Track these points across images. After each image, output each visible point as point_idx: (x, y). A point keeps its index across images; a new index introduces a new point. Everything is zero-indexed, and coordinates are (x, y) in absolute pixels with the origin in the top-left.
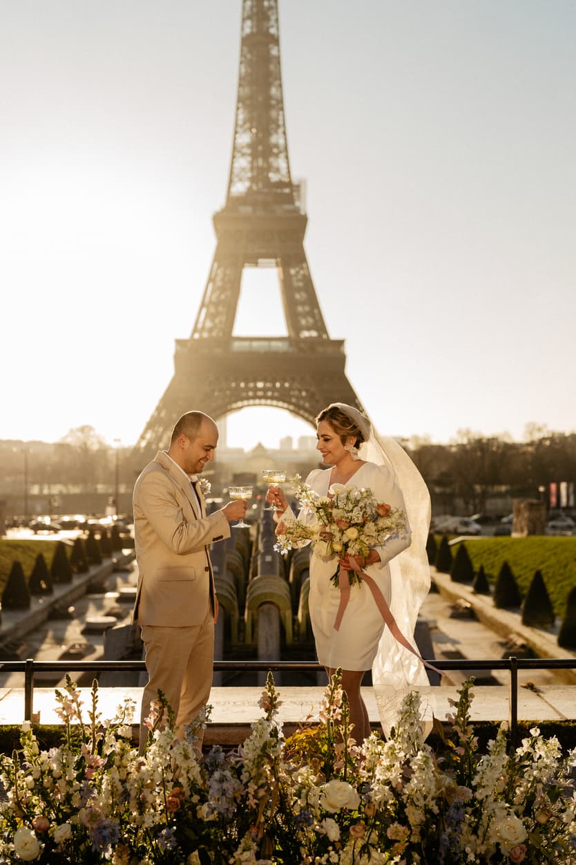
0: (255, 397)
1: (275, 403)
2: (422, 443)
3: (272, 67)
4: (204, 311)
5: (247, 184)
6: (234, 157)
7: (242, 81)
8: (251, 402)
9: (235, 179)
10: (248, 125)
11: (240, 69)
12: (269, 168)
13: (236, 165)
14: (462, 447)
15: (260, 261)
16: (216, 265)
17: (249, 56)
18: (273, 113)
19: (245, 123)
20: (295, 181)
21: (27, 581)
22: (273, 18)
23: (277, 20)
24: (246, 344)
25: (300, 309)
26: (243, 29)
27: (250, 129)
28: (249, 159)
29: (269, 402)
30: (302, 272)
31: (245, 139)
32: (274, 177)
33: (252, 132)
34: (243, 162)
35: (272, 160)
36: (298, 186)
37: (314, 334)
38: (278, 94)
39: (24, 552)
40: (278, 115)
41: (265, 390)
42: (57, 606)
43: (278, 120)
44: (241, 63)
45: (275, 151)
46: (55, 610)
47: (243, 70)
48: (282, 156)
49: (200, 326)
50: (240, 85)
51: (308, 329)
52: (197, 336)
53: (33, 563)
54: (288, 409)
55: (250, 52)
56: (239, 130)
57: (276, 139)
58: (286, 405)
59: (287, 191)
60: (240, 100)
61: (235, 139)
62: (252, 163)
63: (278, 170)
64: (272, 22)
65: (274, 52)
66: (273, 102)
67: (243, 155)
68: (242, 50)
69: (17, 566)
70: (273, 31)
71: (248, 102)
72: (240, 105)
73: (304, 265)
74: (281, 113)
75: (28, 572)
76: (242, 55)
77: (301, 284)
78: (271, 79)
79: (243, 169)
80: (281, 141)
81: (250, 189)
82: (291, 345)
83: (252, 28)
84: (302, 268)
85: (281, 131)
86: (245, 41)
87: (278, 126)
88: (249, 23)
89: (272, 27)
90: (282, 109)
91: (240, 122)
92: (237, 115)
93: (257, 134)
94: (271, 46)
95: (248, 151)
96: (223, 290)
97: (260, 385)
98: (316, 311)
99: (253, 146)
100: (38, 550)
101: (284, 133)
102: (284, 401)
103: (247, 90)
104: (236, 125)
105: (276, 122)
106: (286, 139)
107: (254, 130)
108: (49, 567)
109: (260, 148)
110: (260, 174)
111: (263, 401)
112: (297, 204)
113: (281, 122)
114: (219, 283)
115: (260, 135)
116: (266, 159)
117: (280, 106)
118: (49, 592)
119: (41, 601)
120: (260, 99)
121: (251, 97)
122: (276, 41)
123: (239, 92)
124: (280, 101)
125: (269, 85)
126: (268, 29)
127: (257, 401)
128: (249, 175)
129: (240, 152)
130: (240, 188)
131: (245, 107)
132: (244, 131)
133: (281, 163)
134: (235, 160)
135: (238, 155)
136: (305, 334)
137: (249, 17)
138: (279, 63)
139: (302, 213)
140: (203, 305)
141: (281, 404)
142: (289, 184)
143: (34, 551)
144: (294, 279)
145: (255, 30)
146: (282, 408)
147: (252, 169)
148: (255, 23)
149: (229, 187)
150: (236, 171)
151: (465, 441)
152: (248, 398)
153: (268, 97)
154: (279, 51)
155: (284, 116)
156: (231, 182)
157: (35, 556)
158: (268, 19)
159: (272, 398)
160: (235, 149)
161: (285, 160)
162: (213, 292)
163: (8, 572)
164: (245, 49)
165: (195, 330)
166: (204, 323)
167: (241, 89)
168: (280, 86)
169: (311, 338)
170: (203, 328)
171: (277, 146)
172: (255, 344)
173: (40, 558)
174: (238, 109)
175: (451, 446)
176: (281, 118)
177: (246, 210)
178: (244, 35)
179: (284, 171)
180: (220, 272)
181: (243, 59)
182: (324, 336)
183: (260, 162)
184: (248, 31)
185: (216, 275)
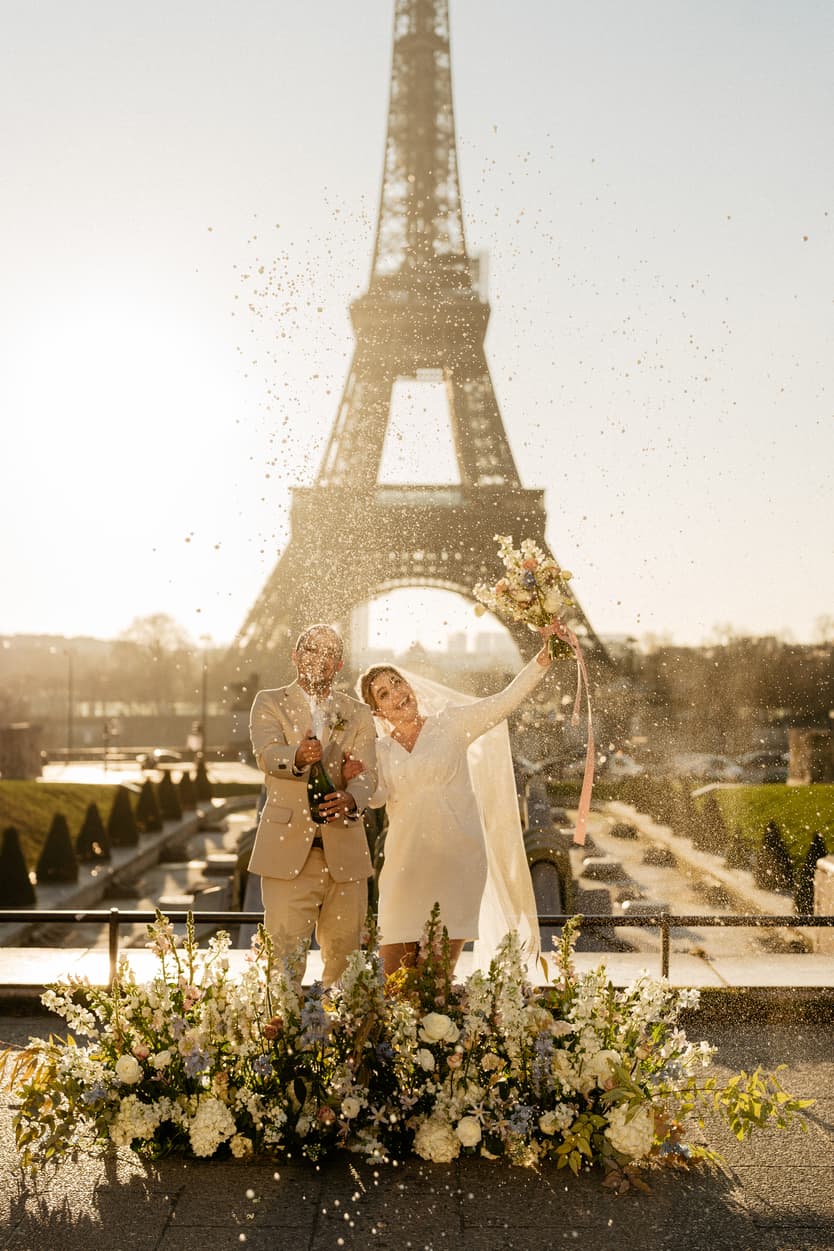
0: (411, 574)
1: (440, 582)
2: (661, 643)
3: (439, 85)
4: (335, 446)
5: (401, 258)
6: (381, 217)
7: (395, 106)
8: (405, 581)
9: (383, 251)
10: (403, 170)
11: (391, 88)
12: (433, 234)
13: (384, 229)
14: (719, 651)
15: (419, 371)
16: (353, 378)
17: (405, 69)
18: (440, 153)
19: (397, 167)
20: (472, 253)
21: (74, 843)
22: (441, 12)
23: (447, 15)
24: (398, 495)
25: (478, 443)
26: (396, 28)
27: (406, 176)
28: (404, 220)
29: (431, 581)
30: (481, 388)
31: (398, 190)
32: (440, 247)
33: (408, 181)
34: (395, 225)
35: (436, 222)
36: (476, 261)
37: (499, 480)
38: (449, 124)
39: (68, 801)
40: (448, 155)
41: (425, 563)
42: (116, 880)
43: (447, 162)
44: (393, 78)
45: (443, 208)
46: (114, 885)
47: (396, 90)
48: (453, 216)
49: (330, 465)
50: (391, 112)
51: (490, 472)
52: (324, 483)
53: (82, 817)
54: (459, 592)
55: (407, 62)
56: (390, 177)
57: (445, 190)
58: (456, 586)
59: (459, 267)
60: (391, 133)
61: (383, 190)
62: (408, 226)
63: (446, 238)
64: (439, 19)
65: (442, 62)
66: (440, 137)
67: (395, 214)
68: (394, 60)
69: (59, 821)
70: (440, 31)
71: (403, 136)
72: (391, 141)
73: (485, 379)
74: (451, 152)
75: (75, 831)
76: (395, 67)
77: (480, 407)
78: (438, 103)
79: (395, 236)
80: (452, 195)
81: (405, 266)
82: (465, 497)
83: (409, 27)
84: (482, 383)
85: (451, 178)
86: (401, 46)
87: (447, 172)
88: (405, 20)
89: (439, 25)
90: (453, 147)
91: (391, 166)
92: (386, 156)
93: (416, 182)
94: (437, 53)
95: (402, 209)
96: (363, 414)
97: (419, 555)
98: (502, 447)
99: (410, 201)
100: (88, 798)
101: (457, 182)
102: (454, 581)
103: (402, 119)
104: (385, 170)
105: (444, 165)
106: (458, 192)
107: (412, 178)
108: (105, 824)
109: (420, 205)
110: (420, 243)
111: (422, 581)
112: (475, 287)
113: (451, 166)
114: (358, 405)
115: (421, 185)
116: (428, 221)
117: (451, 141)
118: (104, 859)
119: (94, 873)
120: (421, 131)
121: (407, 129)
122: (444, 46)
123: (389, 121)
124: (451, 135)
125: (433, 112)
126: (433, 28)
127: (414, 581)
128: (404, 244)
129: (389, 210)
130: (391, 263)
131: (400, 143)
132: (397, 180)
133: (451, 226)
134: (383, 221)
135: (387, 214)
136: (486, 481)
137: (406, 12)
138: (449, 79)
139: (483, 300)
140: (334, 436)
141: (448, 584)
142: (464, 259)
143: (81, 799)
144: (470, 398)
145: (413, 30)
146: (451, 590)
147: (408, 235)
148: (413, 21)
149: (374, 262)
150: (384, 238)
151: (724, 642)
152: (401, 575)
153: (434, 129)
154: (449, 60)
155: (456, 156)
156: (376, 254)
157: (84, 807)
158: (433, 13)
159: (436, 576)
160: (382, 205)
161: (458, 222)
162: (348, 417)
163: (47, 829)
164: (399, 58)
165: (322, 474)
166: (335, 464)
167: (393, 117)
168: (451, 112)
169: (493, 486)
170: (334, 472)
171: (445, 201)
172: (411, 495)
173: (93, 811)
174: (388, 146)
175: (704, 649)
176: (451, 159)
177: (399, 296)
178: (398, 37)
179: (456, 239)
180: (359, 389)
181: (396, 73)
182: (515, 484)
183: (420, 223)
184: (403, 31)
185: (354, 391)
